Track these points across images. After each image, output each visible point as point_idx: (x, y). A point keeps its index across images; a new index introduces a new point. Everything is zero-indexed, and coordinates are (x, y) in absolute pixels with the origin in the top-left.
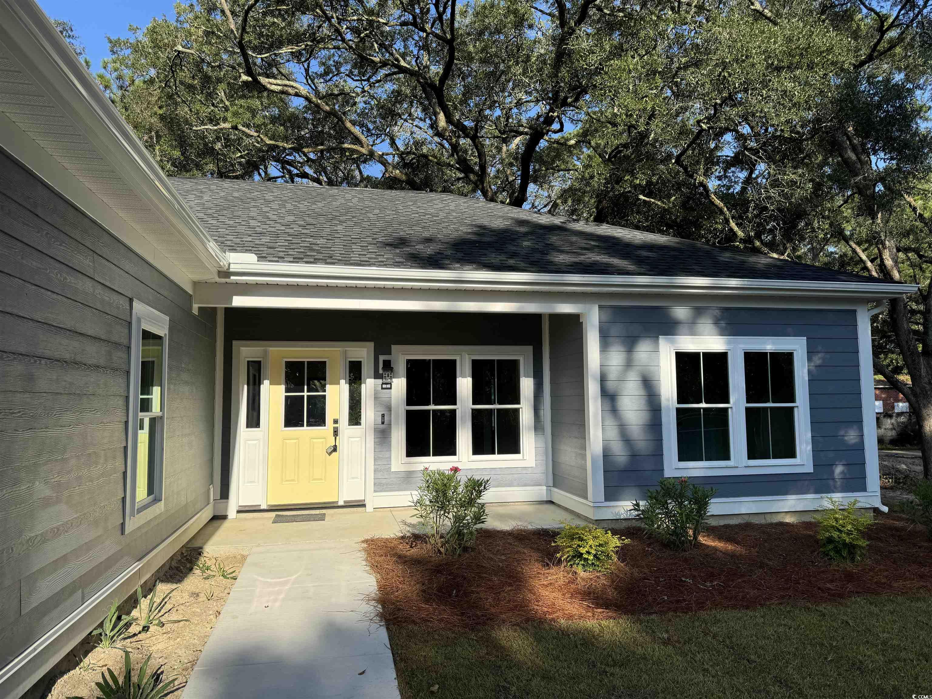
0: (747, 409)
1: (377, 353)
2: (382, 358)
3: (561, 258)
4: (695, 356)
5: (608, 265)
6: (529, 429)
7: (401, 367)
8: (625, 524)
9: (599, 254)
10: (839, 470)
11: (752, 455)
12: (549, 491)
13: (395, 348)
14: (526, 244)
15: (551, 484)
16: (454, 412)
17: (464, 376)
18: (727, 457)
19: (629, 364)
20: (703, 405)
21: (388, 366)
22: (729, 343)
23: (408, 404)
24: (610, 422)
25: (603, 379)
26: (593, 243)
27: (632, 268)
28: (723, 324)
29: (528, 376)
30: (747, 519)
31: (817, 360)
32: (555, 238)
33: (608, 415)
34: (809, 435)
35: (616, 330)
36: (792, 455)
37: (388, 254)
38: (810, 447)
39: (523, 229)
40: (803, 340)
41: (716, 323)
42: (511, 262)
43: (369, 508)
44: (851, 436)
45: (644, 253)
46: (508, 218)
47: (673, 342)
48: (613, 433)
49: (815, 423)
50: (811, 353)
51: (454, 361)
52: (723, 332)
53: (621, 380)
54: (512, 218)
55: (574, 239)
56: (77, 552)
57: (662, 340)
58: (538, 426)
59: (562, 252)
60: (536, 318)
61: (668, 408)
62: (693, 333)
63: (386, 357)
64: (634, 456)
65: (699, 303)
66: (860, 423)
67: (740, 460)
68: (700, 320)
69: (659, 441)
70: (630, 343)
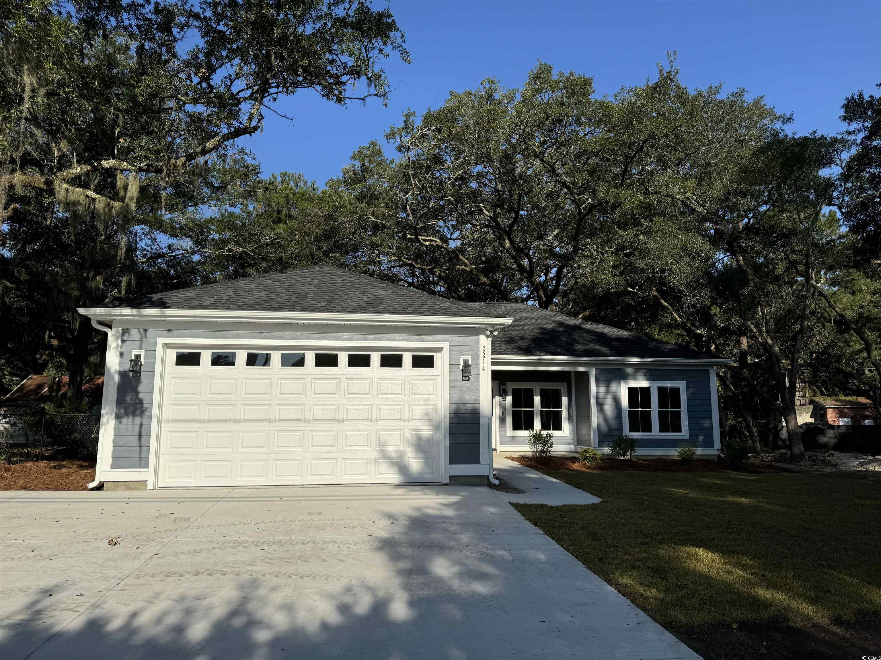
0: (659, 411)
1: (500, 386)
2: (502, 388)
3: (579, 347)
4: (636, 389)
5: (599, 351)
6: (566, 419)
7: (510, 391)
8: (607, 457)
9: (596, 344)
10: (701, 438)
11: (661, 430)
12: (575, 447)
13: (507, 383)
14: (564, 339)
15: (576, 444)
16: (533, 411)
17: (537, 396)
18: (650, 431)
19: (608, 392)
20: (640, 409)
21: (505, 391)
22: (650, 384)
23: (513, 407)
24: (601, 416)
25: (597, 397)
26: (594, 338)
27: (609, 352)
28: (648, 375)
29: (565, 396)
30: (659, 457)
31: (691, 390)
32: (577, 334)
33: (599, 412)
34: (687, 422)
35: (602, 378)
36: (680, 431)
37: (510, 348)
38: (687, 428)
39: (561, 329)
40: (684, 383)
41: (645, 375)
42: (559, 350)
43: (498, 451)
44: (707, 423)
45: (615, 343)
46: (553, 321)
47: (626, 383)
48: (601, 420)
49: (690, 418)
50: (688, 388)
51: (532, 390)
52: (648, 379)
53: (605, 398)
54: (556, 321)
55: (585, 335)
57: (622, 382)
58: (570, 418)
59: (579, 343)
60: (569, 373)
61: (625, 410)
62: (635, 379)
63: (504, 387)
64: (610, 429)
65: (637, 367)
66: (711, 418)
67: (656, 432)
68: (638, 374)
69: (621, 424)
70: (608, 383)
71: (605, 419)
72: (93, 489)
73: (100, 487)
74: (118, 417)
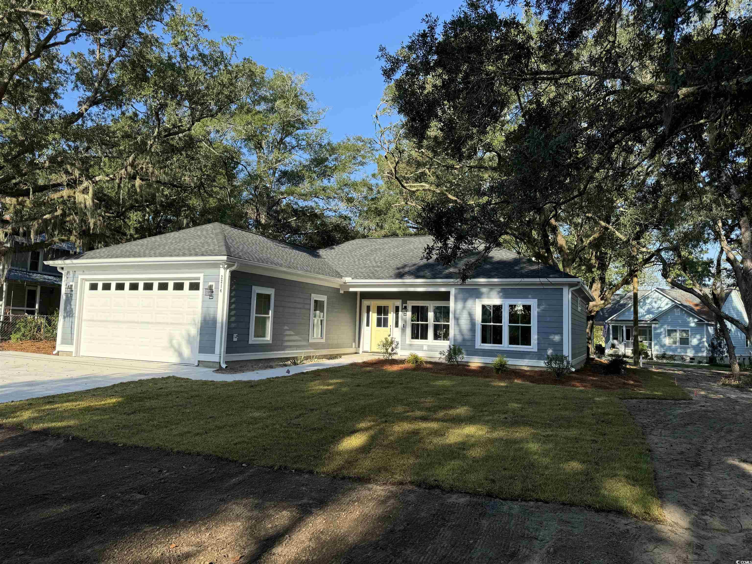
0: (509, 326)
1: (403, 303)
4: (490, 306)
7: (410, 308)
10: (550, 351)
11: (511, 343)
13: (408, 302)
16: (427, 324)
17: (431, 312)
18: (501, 343)
19: (464, 308)
20: (492, 324)
21: (405, 308)
22: (503, 301)
23: (412, 321)
24: (457, 329)
25: (455, 313)
28: (501, 294)
31: (542, 307)
33: (456, 326)
34: (537, 337)
35: (460, 296)
36: (530, 344)
38: (537, 342)
40: (536, 300)
41: (499, 292)
44: (557, 338)
47: (481, 301)
48: (457, 332)
49: (540, 333)
50: (539, 305)
51: (428, 307)
52: (500, 297)
53: (461, 313)
56: (294, 341)
57: (477, 300)
61: (478, 324)
62: (489, 298)
63: (405, 305)
64: (464, 340)
65: (491, 286)
66: (561, 334)
67: (505, 345)
68: (492, 293)
69: (474, 336)
70: (465, 300)
71: (460, 331)
72: (55, 355)
73: (58, 354)
74: (64, 318)
